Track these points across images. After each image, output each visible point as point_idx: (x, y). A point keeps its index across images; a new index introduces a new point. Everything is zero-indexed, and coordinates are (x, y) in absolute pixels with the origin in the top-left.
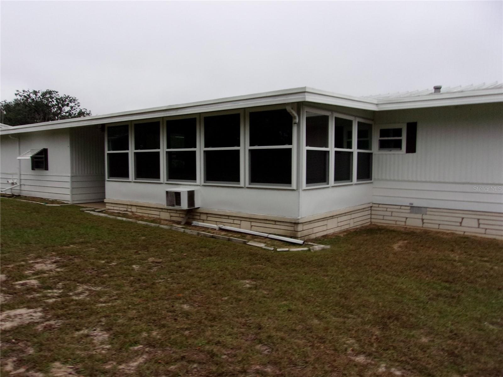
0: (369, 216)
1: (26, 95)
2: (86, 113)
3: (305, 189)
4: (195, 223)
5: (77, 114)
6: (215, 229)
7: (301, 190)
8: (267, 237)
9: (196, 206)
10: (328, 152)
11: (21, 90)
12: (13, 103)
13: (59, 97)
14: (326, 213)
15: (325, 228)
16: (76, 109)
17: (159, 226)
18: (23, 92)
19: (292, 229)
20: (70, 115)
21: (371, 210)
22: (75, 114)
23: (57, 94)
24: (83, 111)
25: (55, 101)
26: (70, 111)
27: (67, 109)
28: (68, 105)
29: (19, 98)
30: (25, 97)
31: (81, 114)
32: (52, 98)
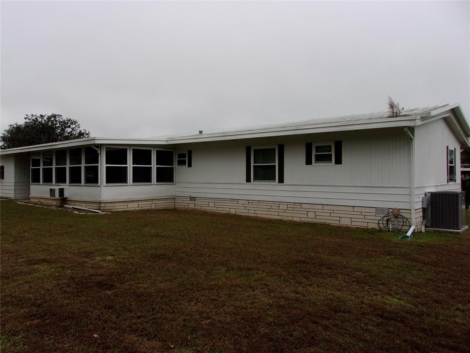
0: (174, 203)
1: (34, 119)
2: (85, 133)
3: (105, 185)
4: (65, 206)
5: (77, 135)
6: (71, 208)
7: (102, 186)
8: (88, 210)
9: (65, 196)
10: (127, 167)
11: (30, 115)
12: (23, 126)
13: (62, 120)
14: (126, 199)
15: (126, 207)
16: (76, 130)
17: (43, 207)
18: (31, 116)
19: (99, 205)
20: (71, 135)
21: (175, 200)
22: (76, 134)
23: (61, 117)
24: (82, 132)
25: (58, 123)
26: (72, 132)
27: (69, 130)
28: (69, 127)
29: (27, 120)
30: (33, 120)
31: (81, 135)
32: (56, 121)
